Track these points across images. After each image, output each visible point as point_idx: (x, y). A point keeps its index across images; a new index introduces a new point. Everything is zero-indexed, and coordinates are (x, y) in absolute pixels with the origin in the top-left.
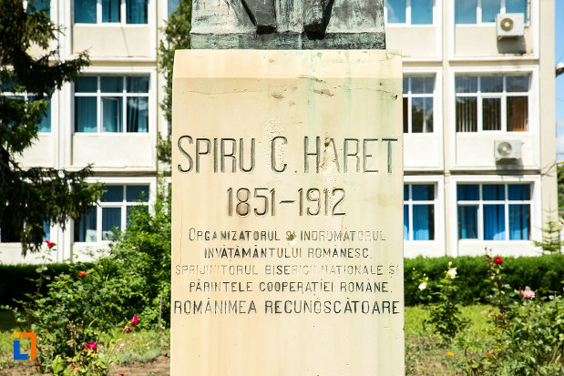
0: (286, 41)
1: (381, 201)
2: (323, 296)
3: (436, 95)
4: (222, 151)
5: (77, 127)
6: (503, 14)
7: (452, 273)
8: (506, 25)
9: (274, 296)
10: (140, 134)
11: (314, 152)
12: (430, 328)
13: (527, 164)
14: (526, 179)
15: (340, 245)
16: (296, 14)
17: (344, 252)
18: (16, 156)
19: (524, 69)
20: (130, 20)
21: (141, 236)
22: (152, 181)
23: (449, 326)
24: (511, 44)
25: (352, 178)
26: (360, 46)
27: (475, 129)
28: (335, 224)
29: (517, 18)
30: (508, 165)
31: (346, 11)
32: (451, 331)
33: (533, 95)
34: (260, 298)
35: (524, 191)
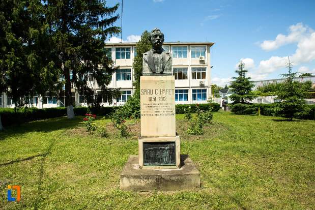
0: (157, 74)
1: (172, 99)
2: (163, 113)
3: (188, 72)
4: (148, 92)
5: (117, 80)
6: (200, 56)
7: (190, 107)
8: (201, 58)
9: (156, 113)
10: (129, 81)
11: (161, 91)
12: (186, 118)
13: (206, 85)
14: (205, 88)
15: (166, 105)
16: (159, 70)
17: (167, 107)
18: (107, 86)
19: (205, 67)
20: (127, 58)
21: (131, 102)
22: (132, 90)
23: (189, 117)
24: (202, 62)
25: (167, 95)
26: (168, 75)
27: (195, 79)
28: (165, 102)
29: (203, 57)
30: (202, 85)
31: (166, 70)
32: (190, 118)
33: (206, 72)
34: (154, 114)
35: (205, 91)
